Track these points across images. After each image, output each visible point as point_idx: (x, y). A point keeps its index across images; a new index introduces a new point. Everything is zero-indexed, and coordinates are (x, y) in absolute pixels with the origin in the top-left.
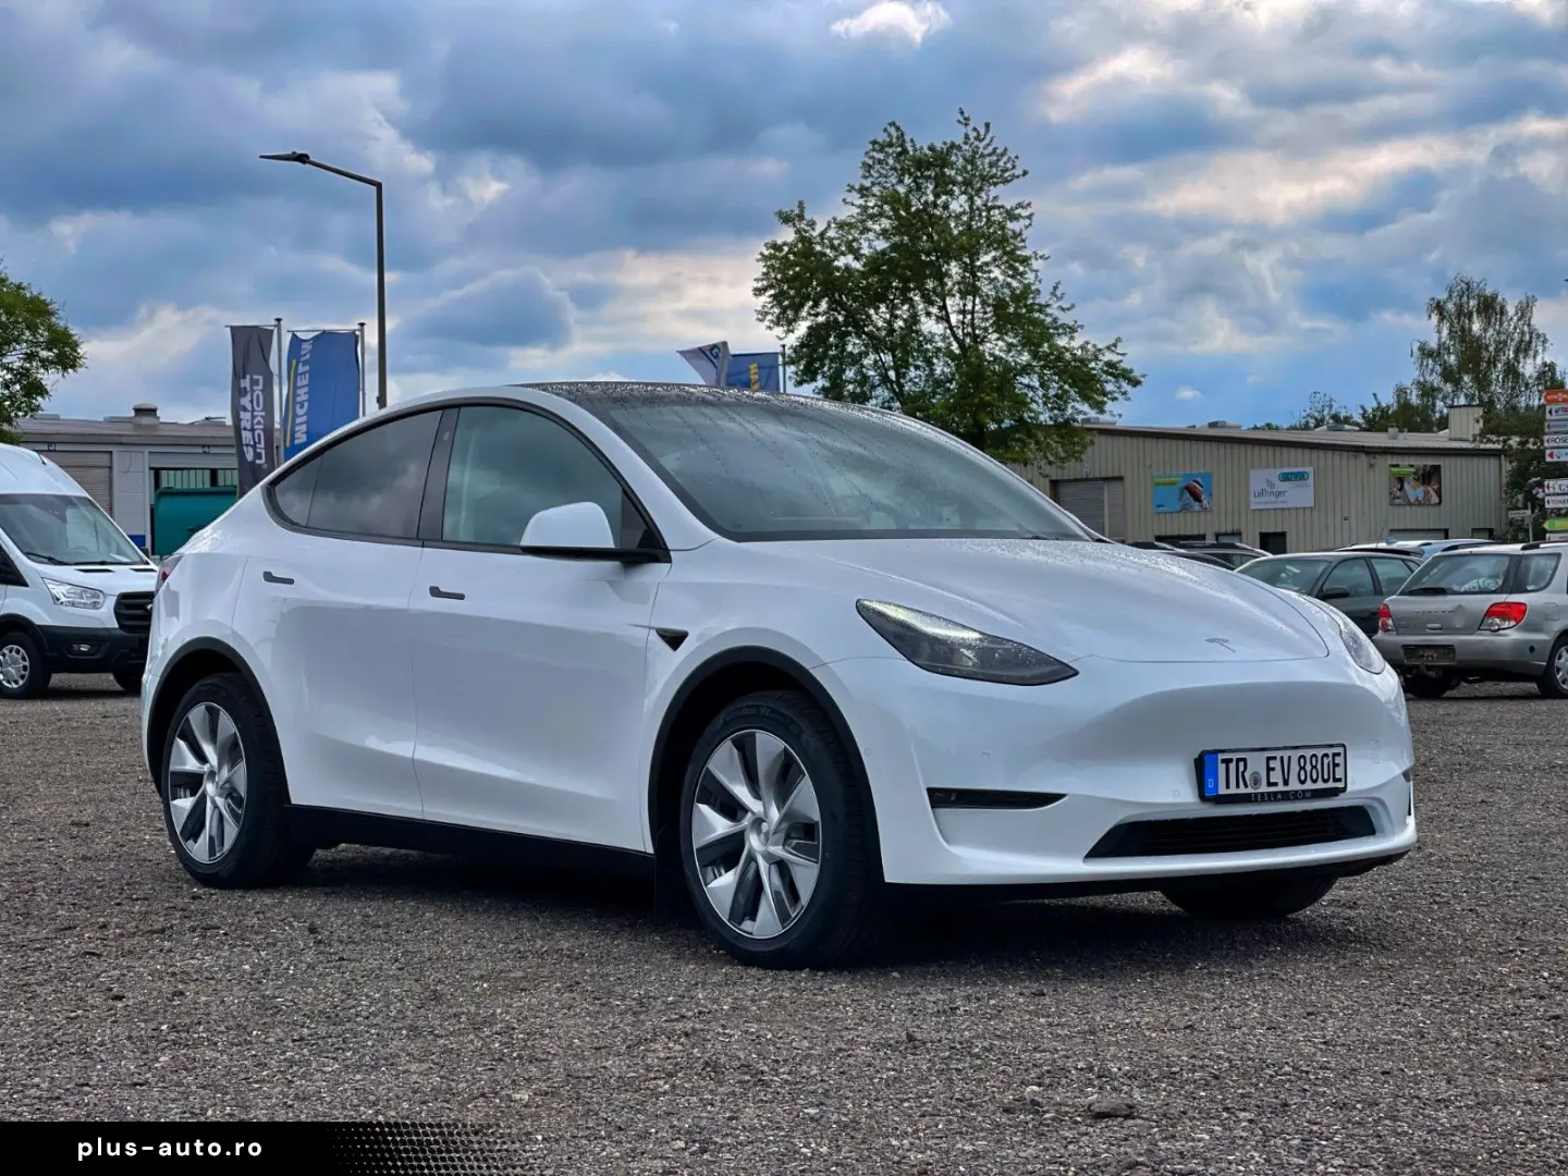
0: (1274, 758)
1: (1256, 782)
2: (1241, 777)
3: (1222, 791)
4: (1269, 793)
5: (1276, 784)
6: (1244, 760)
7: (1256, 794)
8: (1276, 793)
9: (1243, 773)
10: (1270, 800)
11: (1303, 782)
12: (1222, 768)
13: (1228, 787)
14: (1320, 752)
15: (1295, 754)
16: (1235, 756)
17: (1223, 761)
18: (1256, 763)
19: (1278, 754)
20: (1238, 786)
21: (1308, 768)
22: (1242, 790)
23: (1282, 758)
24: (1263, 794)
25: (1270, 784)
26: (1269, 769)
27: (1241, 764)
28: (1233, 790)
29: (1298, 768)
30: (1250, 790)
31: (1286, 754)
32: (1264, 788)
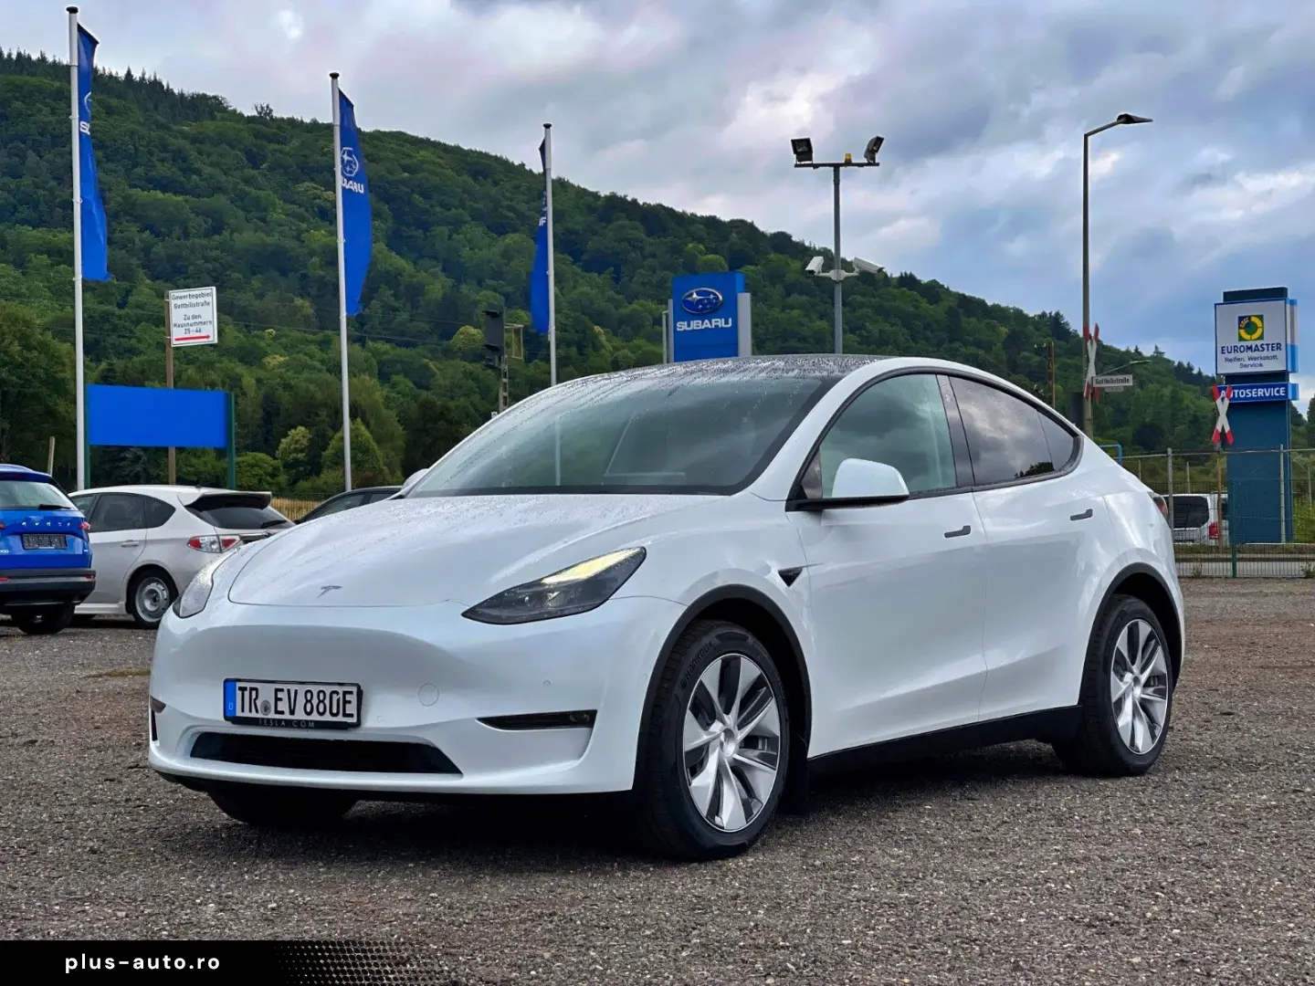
0: (282, 690)
1: (266, 709)
2: (253, 702)
3: (239, 714)
4: (274, 720)
5: (282, 713)
6: (256, 689)
7: (263, 719)
8: (280, 721)
9: (255, 699)
10: (274, 726)
11: (309, 714)
12: (239, 693)
13: (243, 711)
14: (328, 690)
15: (302, 689)
16: (248, 685)
17: (240, 688)
18: (266, 693)
19: (285, 687)
20: (250, 711)
21: (315, 701)
22: (254, 715)
23: (289, 690)
24: (268, 720)
25: (277, 712)
26: (277, 699)
27: (254, 693)
28: (246, 714)
29: (305, 701)
30: (260, 715)
31: (293, 688)
32: (272, 715)
